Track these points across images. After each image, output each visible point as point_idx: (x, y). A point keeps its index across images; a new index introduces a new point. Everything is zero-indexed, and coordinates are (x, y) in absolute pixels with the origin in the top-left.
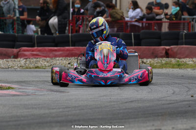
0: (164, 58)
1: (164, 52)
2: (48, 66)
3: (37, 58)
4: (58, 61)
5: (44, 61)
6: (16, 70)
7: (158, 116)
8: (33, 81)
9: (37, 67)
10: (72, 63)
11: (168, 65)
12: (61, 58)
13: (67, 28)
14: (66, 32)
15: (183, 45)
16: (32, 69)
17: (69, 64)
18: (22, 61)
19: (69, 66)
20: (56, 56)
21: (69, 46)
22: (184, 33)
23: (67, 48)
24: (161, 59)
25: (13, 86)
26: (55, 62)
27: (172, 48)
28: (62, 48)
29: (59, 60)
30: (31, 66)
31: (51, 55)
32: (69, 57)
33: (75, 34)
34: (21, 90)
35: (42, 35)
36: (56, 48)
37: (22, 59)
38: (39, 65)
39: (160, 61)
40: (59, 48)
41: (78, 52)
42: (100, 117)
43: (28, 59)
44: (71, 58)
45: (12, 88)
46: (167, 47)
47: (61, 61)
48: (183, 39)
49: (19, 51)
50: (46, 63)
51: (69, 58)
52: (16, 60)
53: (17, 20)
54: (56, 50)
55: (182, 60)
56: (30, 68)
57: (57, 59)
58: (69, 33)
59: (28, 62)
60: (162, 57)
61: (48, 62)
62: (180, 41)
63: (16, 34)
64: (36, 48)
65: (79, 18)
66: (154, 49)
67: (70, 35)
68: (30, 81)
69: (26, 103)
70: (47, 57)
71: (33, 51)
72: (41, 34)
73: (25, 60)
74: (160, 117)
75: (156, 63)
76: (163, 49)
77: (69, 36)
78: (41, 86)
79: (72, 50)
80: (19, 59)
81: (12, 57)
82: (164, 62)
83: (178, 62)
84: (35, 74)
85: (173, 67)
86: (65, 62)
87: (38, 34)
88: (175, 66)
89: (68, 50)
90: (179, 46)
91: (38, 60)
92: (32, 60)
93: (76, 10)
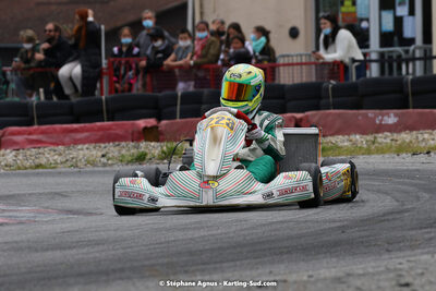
2: (62, 163)
3: (39, 148)
4: (81, 152)
5: (52, 153)
7: (281, 253)
8: (30, 194)
9: (38, 166)
10: (110, 155)
12: (86, 146)
13: (98, 85)
14: (97, 93)
15: (329, 109)
16: (29, 171)
17: (103, 156)
18: (8, 155)
19: (104, 160)
20: (76, 142)
21: (103, 121)
22: (331, 86)
23: (98, 124)
26: (75, 154)
27: (307, 116)
28: (88, 125)
29: (82, 149)
30: (28, 164)
31: (67, 140)
32: (104, 143)
33: (114, 95)
36: (75, 126)
37: (8, 151)
38: (43, 161)
40: (82, 125)
41: (120, 132)
42: (166, 260)
43: (21, 151)
44: (107, 144)
46: (299, 115)
47: (86, 152)
48: (329, 97)
49: (3, 135)
50: (56, 157)
51: (103, 145)
54: (76, 131)
55: (329, 139)
56: (26, 168)
57: (80, 147)
58: (102, 94)
59: (20, 157)
61: (60, 155)
62: (323, 102)
64: (36, 127)
65: (120, 63)
67: (103, 97)
70: (58, 145)
71: (30, 134)
72: (46, 98)
73: (14, 153)
74: (285, 256)
76: (290, 119)
77: (101, 100)
78: (46, 205)
79: (109, 128)
80: (2, 151)
84: (35, 180)
86: (94, 152)
87: (39, 98)
89: (100, 129)
90: (322, 112)
91: (41, 150)
92: (29, 153)
93: (124, 49)
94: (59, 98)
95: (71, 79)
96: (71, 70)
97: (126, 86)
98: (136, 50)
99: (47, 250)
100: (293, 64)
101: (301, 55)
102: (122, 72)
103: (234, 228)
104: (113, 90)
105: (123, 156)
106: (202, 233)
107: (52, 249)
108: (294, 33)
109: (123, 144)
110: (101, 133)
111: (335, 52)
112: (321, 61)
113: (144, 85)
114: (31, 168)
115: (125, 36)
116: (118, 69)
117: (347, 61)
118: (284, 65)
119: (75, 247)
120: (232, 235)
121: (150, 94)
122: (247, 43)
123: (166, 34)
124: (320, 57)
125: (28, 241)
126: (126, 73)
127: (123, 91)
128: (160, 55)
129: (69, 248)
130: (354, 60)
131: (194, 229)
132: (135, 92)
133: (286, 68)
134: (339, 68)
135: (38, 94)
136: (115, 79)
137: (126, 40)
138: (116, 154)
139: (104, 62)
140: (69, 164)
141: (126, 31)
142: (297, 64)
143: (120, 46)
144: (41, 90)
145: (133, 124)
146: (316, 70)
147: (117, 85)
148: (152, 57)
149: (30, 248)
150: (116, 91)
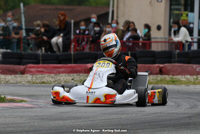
0: (159, 75)
1: (158, 70)
2: (53, 82)
3: (42, 74)
4: (62, 77)
5: (49, 77)
6: (24, 85)
8: (42, 95)
9: (43, 83)
10: (75, 79)
11: (163, 82)
12: (64, 75)
15: (175, 63)
16: (39, 85)
17: (73, 79)
18: (29, 77)
19: (73, 81)
20: (59, 73)
21: (71, 63)
22: (177, 53)
23: (70, 65)
24: (156, 76)
25: (25, 99)
26: (59, 78)
27: (165, 66)
28: (65, 65)
29: (62, 76)
30: (38, 81)
31: (55, 71)
32: (72, 73)
33: (76, 52)
34: (34, 103)
35: (46, 53)
36: (59, 65)
37: (28, 75)
38: (45, 80)
39: (155, 78)
40: (62, 65)
41: (79, 69)
43: (34, 75)
44: (74, 74)
45: (25, 101)
46: (161, 65)
47: (64, 77)
48: (175, 58)
49: (26, 68)
50: (51, 79)
51: (72, 75)
52: (23, 76)
53: (24, 39)
54: (59, 67)
55: (175, 77)
56: (37, 83)
57: (61, 75)
58: (71, 51)
59: (34, 78)
60: (157, 74)
61: (52, 78)
62: (173, 60)
63: (23, 52)
64: (41, 65)
65: (79, 38)
66: (149, 67)
68: (39, 95)
69: (40, 114)
70: (51, 73)
71: (38, 68)
73: (31, 76)
75: (152, 79)
76: (157, 67)
77: (71, 54)
79: (75, 67)
80: (26, 75)
81: (19, 73)
82: (159, 79)
83: (172, 78)
84: (42, 89)
85: (168, 84)
86: (68, 78)
87: (42, 52)
88: (170, 83)
89: (70, 67)
90: (172, 64)
91: (44, 75)
92: (38, 76)
93: (82, 32)
94: (51, 52)
95: (57, 44)
96: (57, 40)
97: (82, 48)
98: (87, 32)
99: (55, 120)
100: (158, 42)
101: (162, 38)
102: (80, 42)
103: (139, 115)
104: (75, 50)
105: (81, 80)
106: (125, 116)
107: (58, 120)
108: (159, 28)
109: (81, 74)
110: (70, 69)
111: (179, 37)
112: (172, 41)
113: (90, 48)
114: (39, 83)
115: (82, 26)
116: (78, 40)
117: (184, 41)
118: (154, 42)
119: (68, 120)
120: (139, 118)
121: (93, 52)
122: (138, 31)
123: (101, 25)
124: (172, 39)
125: (46, 115)
126: (82, 42)
127: (80, 51)
128: (97, 35)
129: (66, 120)
130: (187, 42)
131: (122, 114)
132: (85, 51)
133: (155, 43)
134: (180, 45)
135: (42, 50)
136: (77, 45)
137: (83, 27)
138: (78, 79)
139: (72, 37)
140: (57, 82)
141: (83, 23)
142: (160, 42)
143: (80, 30)
144: (43, 48)
145: (85, 66)
146: (169, 45)
147: (78, 48)
148: (94, 36)
149: (48, 119)
150: (77, 50)
